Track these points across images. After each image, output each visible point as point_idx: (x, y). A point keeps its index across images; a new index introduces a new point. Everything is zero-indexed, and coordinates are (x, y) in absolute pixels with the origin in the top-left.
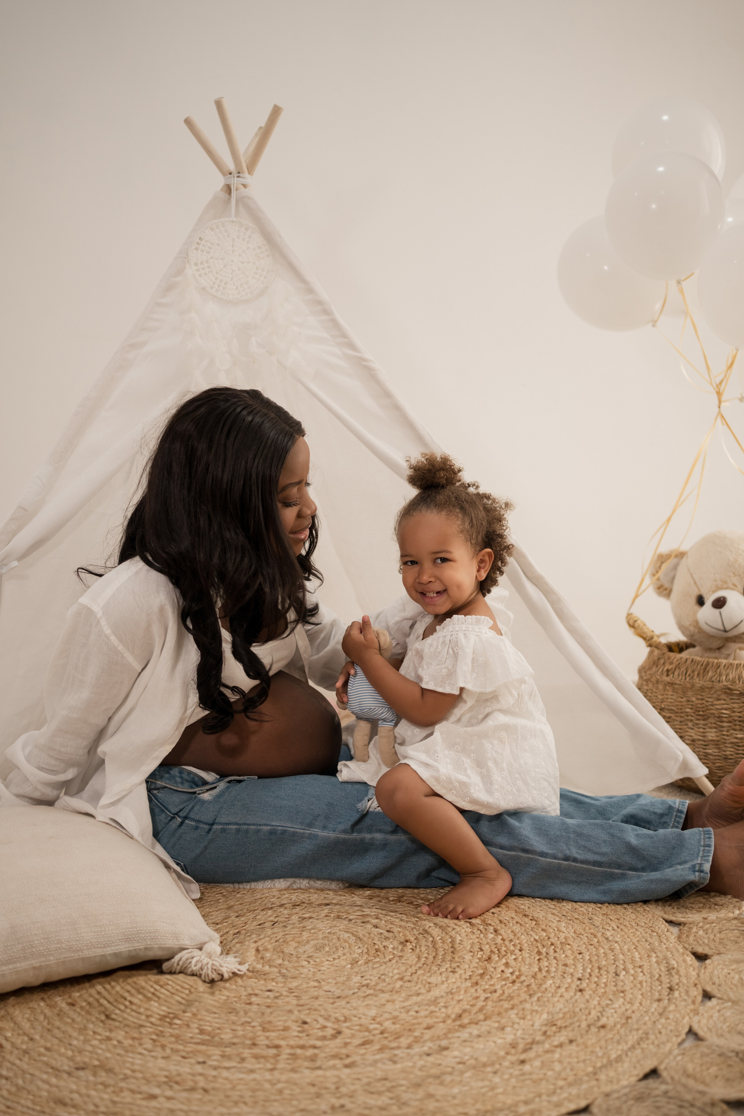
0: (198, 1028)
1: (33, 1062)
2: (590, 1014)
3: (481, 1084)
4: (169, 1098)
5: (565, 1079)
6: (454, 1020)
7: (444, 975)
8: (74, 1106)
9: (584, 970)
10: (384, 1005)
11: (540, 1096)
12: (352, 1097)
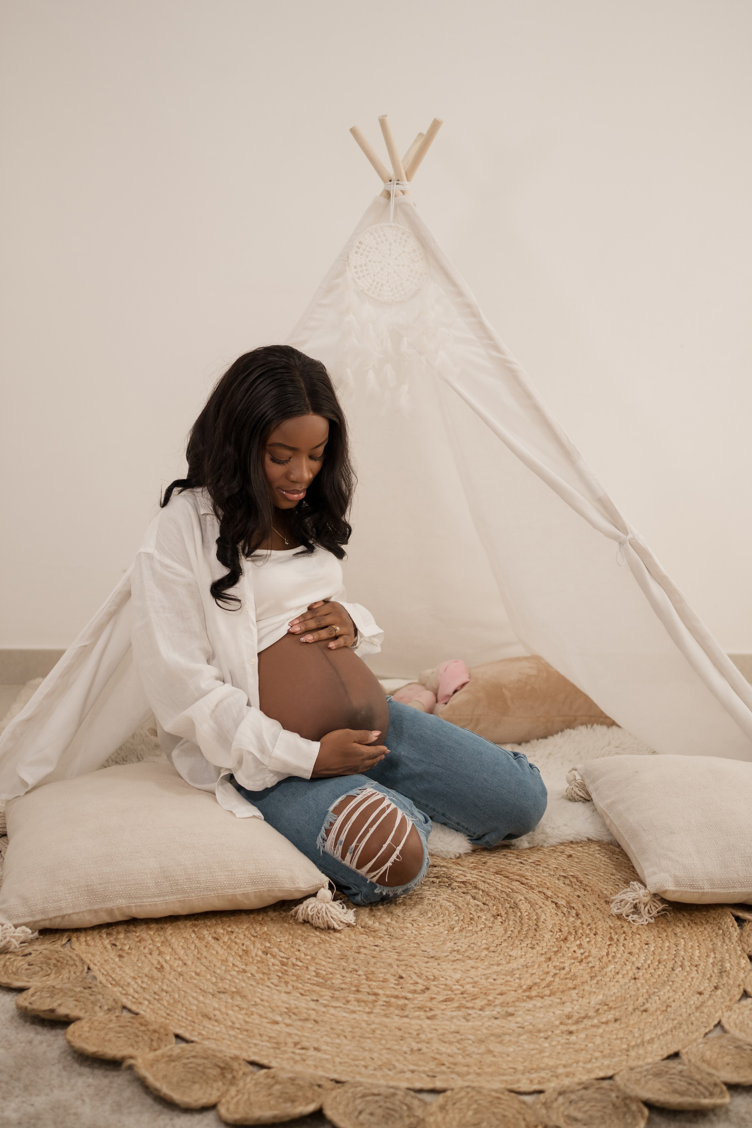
0: (315, 971)
1: (186, 983)
3: (532, 1046)
4: (288, 1025)
6: (524, 991)
7: (524, 950)
9: (645, 961)
10: (469, 970)
11: (577, 1062)
12: (428, 1043)
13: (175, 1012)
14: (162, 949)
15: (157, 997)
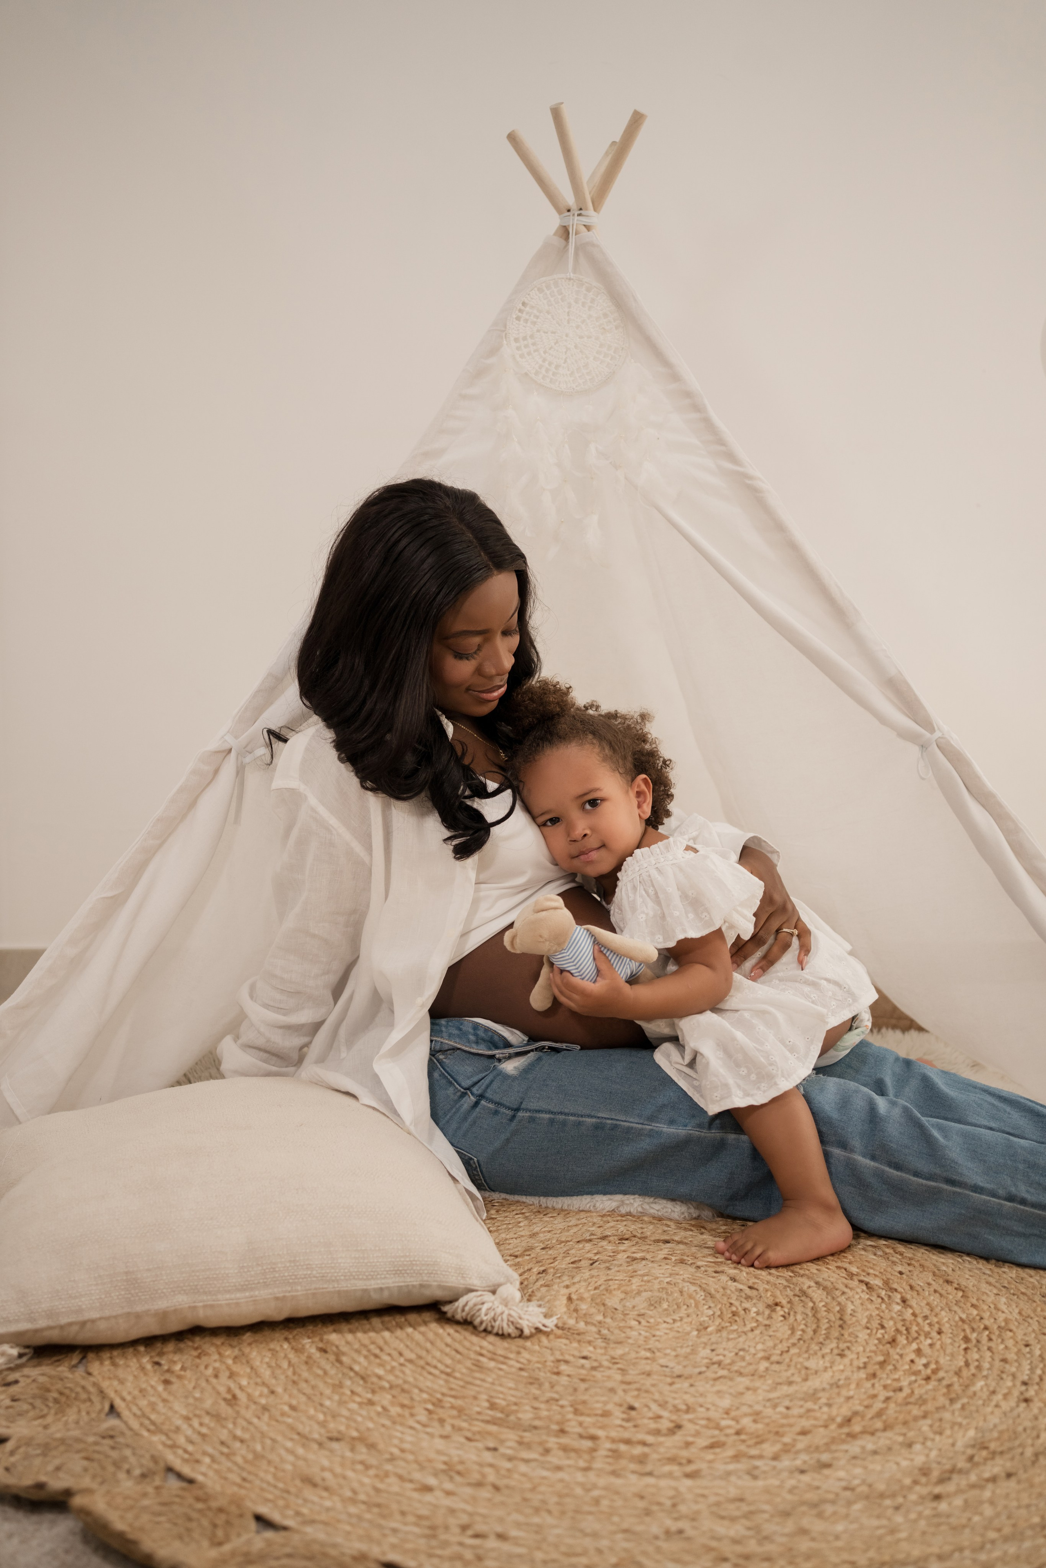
0: (488, 1401)
1: (274, 1423)
2: (1038, 1437)
3: (875, 1523)
4: (448, 1493)
5: (999, 1530)
6: (841, 1426)
7: (827, 1358)
8: (326, 1489)
9: (1032, 1370)
10: (742, 1394)
12: (693, 1520)
13: (256, 1475)
14: (235, 1368)
15: (225, 1450)
